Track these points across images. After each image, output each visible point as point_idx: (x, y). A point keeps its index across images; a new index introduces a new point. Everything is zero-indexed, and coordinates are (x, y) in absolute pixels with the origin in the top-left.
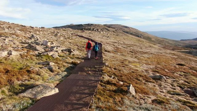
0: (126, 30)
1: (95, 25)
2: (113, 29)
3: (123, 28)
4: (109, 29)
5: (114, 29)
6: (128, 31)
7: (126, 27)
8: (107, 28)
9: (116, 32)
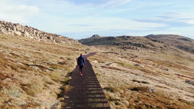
0: (185, 44)
1: (134, 38)
2: (160, 44)
3: (181, 41)
4: (154, 43)
5: (162, 44)
6: (189, 45)
7: (186, 39)
8: (151, 42)
9: (165, 48)
